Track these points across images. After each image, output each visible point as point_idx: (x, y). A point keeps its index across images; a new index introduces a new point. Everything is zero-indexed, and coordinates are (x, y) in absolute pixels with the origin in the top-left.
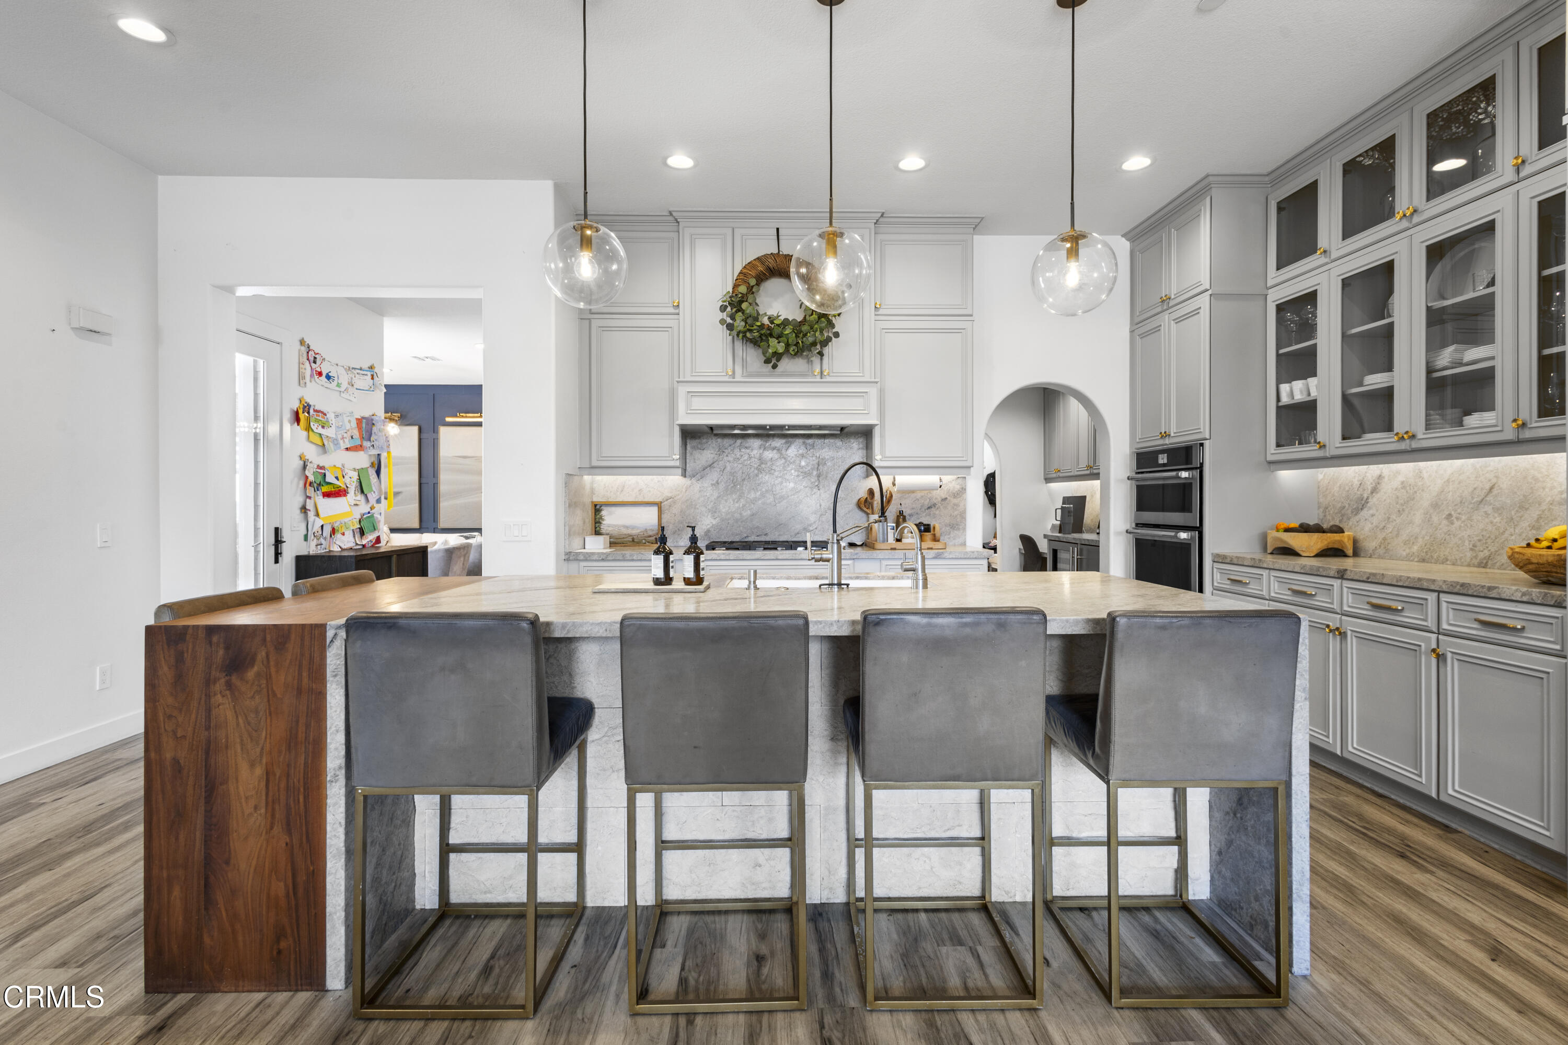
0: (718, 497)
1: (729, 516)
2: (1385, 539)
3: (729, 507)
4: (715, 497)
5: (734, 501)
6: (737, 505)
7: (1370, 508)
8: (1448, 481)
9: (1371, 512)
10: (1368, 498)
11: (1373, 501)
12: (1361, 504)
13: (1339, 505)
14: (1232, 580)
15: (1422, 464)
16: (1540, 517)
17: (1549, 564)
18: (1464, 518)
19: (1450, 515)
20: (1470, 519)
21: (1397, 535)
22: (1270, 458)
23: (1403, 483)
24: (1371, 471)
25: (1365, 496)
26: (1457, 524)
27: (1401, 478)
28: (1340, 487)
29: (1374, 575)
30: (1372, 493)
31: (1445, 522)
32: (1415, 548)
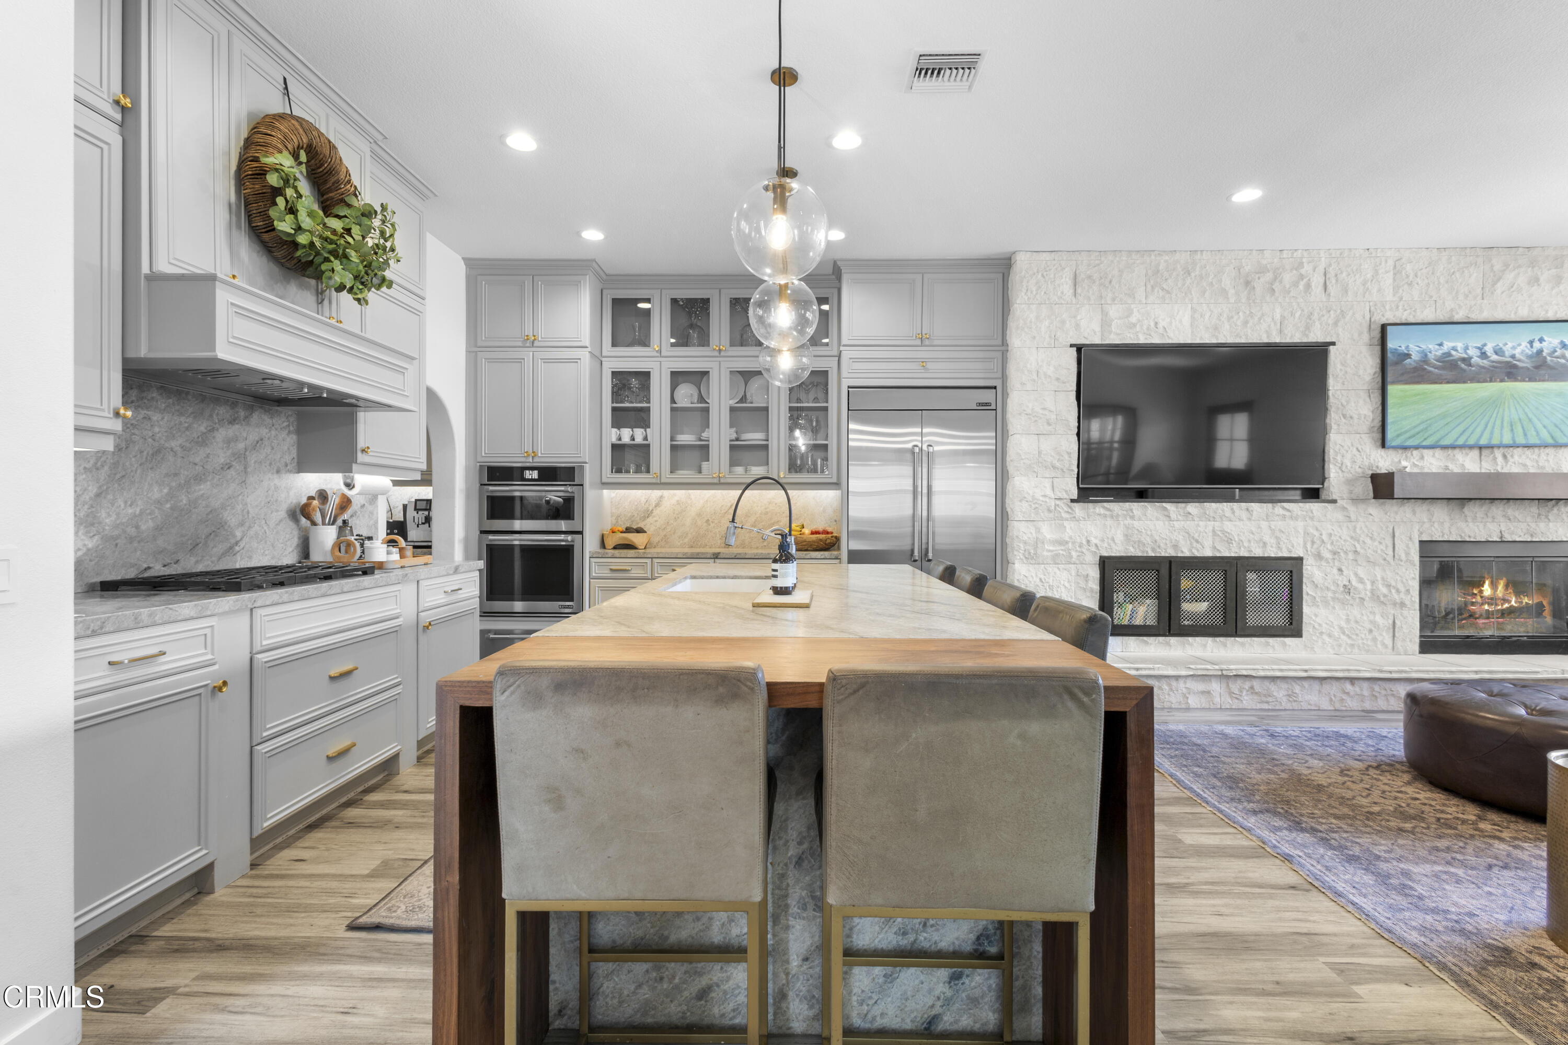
0: (98, 495)
1: (116, 532)
2: (665, 536)
3: (118, 514)
4: (92, 494)
5: (126, 502)
6: (130, 511)
7: (654, 517)
8: (707, 501)
9: (655, 519)
10: (652, 510)
11: (655, 512)
12: (648, 514)
13: (630, 514)
14: (611, 570)
15: (690, 491)
16: (756, 521)
17: (813, 541)
18: (716, 521)
19: (708, 520)
20: (720, 522)
21: (674, 533)
22: (604, 480)
23: (678, 501)
24: (655, 494)
25: (651, 509)
26: (712, 525)
27: (676, 498)
28: (630, 502)
29: (740, 554)
30: (656, 507)
31: (705, 524)
32: (686, 540)
